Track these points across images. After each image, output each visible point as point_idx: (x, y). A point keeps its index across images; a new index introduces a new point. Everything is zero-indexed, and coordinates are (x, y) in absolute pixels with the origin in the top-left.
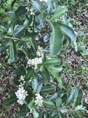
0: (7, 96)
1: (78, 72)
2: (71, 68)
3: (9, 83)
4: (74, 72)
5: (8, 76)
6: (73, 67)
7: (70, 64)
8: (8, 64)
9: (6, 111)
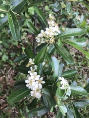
0: (6, 98)
1: (84, 64)
2: (75, 59)
3: (6, 83)
4: (80, 63)
5: (4, 75)
6: (77, 58)
7: (73, 55)
8: (3, 61)
9: (6, 116)
